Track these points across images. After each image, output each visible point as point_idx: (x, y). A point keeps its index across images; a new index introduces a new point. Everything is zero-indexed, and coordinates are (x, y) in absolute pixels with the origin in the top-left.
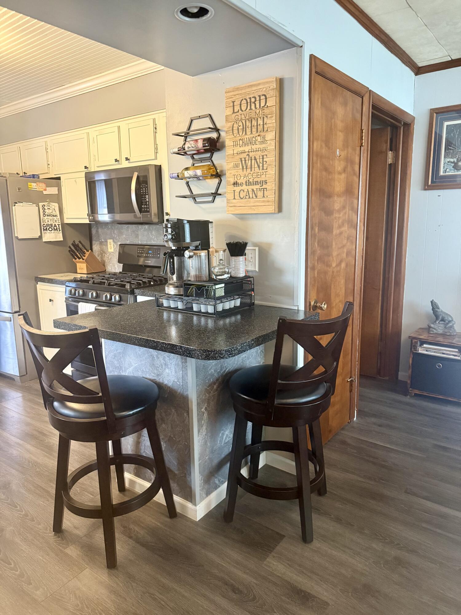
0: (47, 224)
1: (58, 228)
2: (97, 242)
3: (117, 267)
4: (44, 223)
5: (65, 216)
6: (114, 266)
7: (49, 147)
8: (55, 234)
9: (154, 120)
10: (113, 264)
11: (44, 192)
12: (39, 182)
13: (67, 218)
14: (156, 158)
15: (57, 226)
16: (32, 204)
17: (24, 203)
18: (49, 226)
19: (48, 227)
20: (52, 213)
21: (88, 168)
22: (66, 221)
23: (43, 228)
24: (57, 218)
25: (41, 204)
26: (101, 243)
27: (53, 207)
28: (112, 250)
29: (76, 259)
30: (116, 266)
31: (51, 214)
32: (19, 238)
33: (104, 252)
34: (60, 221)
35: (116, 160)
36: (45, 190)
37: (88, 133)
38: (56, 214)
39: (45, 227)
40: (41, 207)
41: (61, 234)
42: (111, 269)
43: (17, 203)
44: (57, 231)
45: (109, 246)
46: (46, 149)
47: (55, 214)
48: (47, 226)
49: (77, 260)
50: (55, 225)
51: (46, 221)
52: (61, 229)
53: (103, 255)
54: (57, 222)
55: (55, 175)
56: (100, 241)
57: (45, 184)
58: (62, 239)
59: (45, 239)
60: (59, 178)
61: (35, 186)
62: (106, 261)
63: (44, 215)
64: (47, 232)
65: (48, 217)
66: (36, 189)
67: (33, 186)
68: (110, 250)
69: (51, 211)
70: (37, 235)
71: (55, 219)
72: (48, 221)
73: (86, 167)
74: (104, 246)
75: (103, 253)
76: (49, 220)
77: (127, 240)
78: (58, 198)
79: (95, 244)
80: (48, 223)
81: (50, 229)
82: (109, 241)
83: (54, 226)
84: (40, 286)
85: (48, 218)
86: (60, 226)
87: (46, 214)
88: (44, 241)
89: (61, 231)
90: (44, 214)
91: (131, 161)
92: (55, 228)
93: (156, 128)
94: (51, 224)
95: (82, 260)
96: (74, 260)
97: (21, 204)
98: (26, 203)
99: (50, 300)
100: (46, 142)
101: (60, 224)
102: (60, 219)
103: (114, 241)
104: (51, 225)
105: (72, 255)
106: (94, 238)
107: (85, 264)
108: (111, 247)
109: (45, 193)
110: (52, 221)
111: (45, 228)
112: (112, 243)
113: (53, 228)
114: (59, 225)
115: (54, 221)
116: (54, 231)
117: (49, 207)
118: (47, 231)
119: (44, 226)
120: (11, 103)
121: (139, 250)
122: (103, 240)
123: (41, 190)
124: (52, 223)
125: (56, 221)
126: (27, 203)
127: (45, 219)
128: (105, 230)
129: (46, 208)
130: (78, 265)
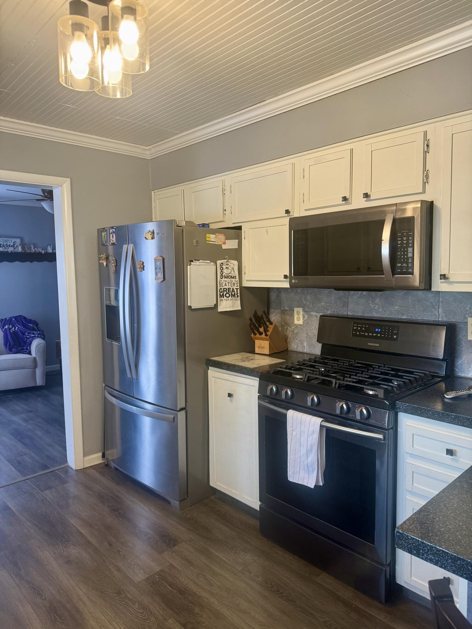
0: (224, 289)
1: (236, 293)
2: (277, 311)
3: (308, 345)
4: (221, 287)
5: (245, 277)
6: (303, 343)
7: (227, 188)
8: (232, 302)
9: (425, 133)
10: (300, 340)
11: (223, 245)
12: (218, 233)
13: (247, 281)
14: (424, 192)
15: (235, 290)
16: (209, 262)
17: (200, 261)
18: (226, 291)
19: (225, 293)
20: (230, 273)
21: (290, 212)
22: (246, 284)
23: (220, 294)
24: (236, 280)
25: (219, 262)
26: (283, 312)
27: (232, 266)
28: (301, 322)
29: (255, 334)
30: (305, 344)
31: (230, 275)
32: (192, 308)
33: (288, 325)
34: (238, 285)
35: (345, 199)
36: (224, 243)
37: (293, 164)
38: (235, 275)
39: (222, 292)
40: (218, 265)
41: (239, 302)
42: (297, 347)
43: (192, 261)
44: (235, 297)
45: (296, 316)
46: (223, 190)
47: (233, 275)
48: (224, 291)
49: (258, 336)
50: (233, 289)
51: (224, 284)
52: (239, 295)
53: (286, 327)
54: (236, 285)
55: (233, 223)
56: (282, 309)
57: (224, 235)
58: (240, 308)
59: (221, 309)
60: (240, 228)
61: (213, 238)
62: (290, 336)
63: (222, 277)
64: (223, 299)
65: (226, 279)
66: (214, 243)
67: (212, 238)
68: (296, 322)
69: (229, 271)
70: (212, 304)
71: (234, 282)
72: (226, 285)
73: (287, 212)
74: (288, 317)
75: (286, 324)
76: (227, 283)
77: (328, 310)
78: (236, 254)
79: (273, 313)
80: (226, 287)
81: (228, 295)
82: (296, 310)
83: (231, 291)
84: (213, 373)
85: (225, 281)
86: (239, 290)
87: (223, 275)
88: (219, 311)
89: (239, 298)
90: (222, 275)
91: (372, 198)
92: (233, 293)
93: (428, 146)
94: (228, 288)
95: (265, 337)
96: (252, 335)
97: (198, 263)
98: (202, 261)
99: (230, 395)
100: (223, 181)
101: (238, 287)
102: (238, 282)
103: (304, 311)
104: (229, 290)
105: (252, 329)
106: (273, 305)
107: (268, 342)
108: (299, 318)
109: (224, 247)
110: (230, 284)
111: (221, 294)
112: (301, 313)
113: (230, 293)
114: (237, 289)
115: (232, 284)
116: (232, 297)
117: (227, 266)
118: (223, 297)
119: (221, 290)
120: (179, 134)
121: (355, 326)
122: (286, 308)
123: (220, 243)
124: (230, 287)
125: (234, 284)
126: (205, 261)
127: (223, 282)
128: (292, 294)
129: (224, 267)
130: (257, 343)
